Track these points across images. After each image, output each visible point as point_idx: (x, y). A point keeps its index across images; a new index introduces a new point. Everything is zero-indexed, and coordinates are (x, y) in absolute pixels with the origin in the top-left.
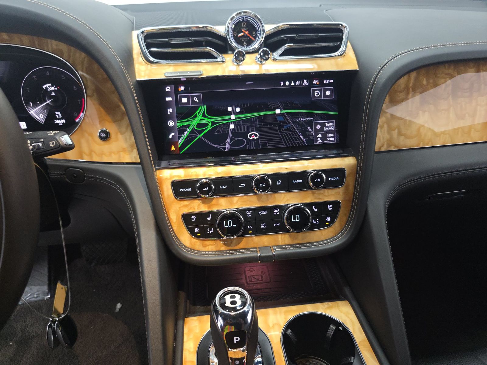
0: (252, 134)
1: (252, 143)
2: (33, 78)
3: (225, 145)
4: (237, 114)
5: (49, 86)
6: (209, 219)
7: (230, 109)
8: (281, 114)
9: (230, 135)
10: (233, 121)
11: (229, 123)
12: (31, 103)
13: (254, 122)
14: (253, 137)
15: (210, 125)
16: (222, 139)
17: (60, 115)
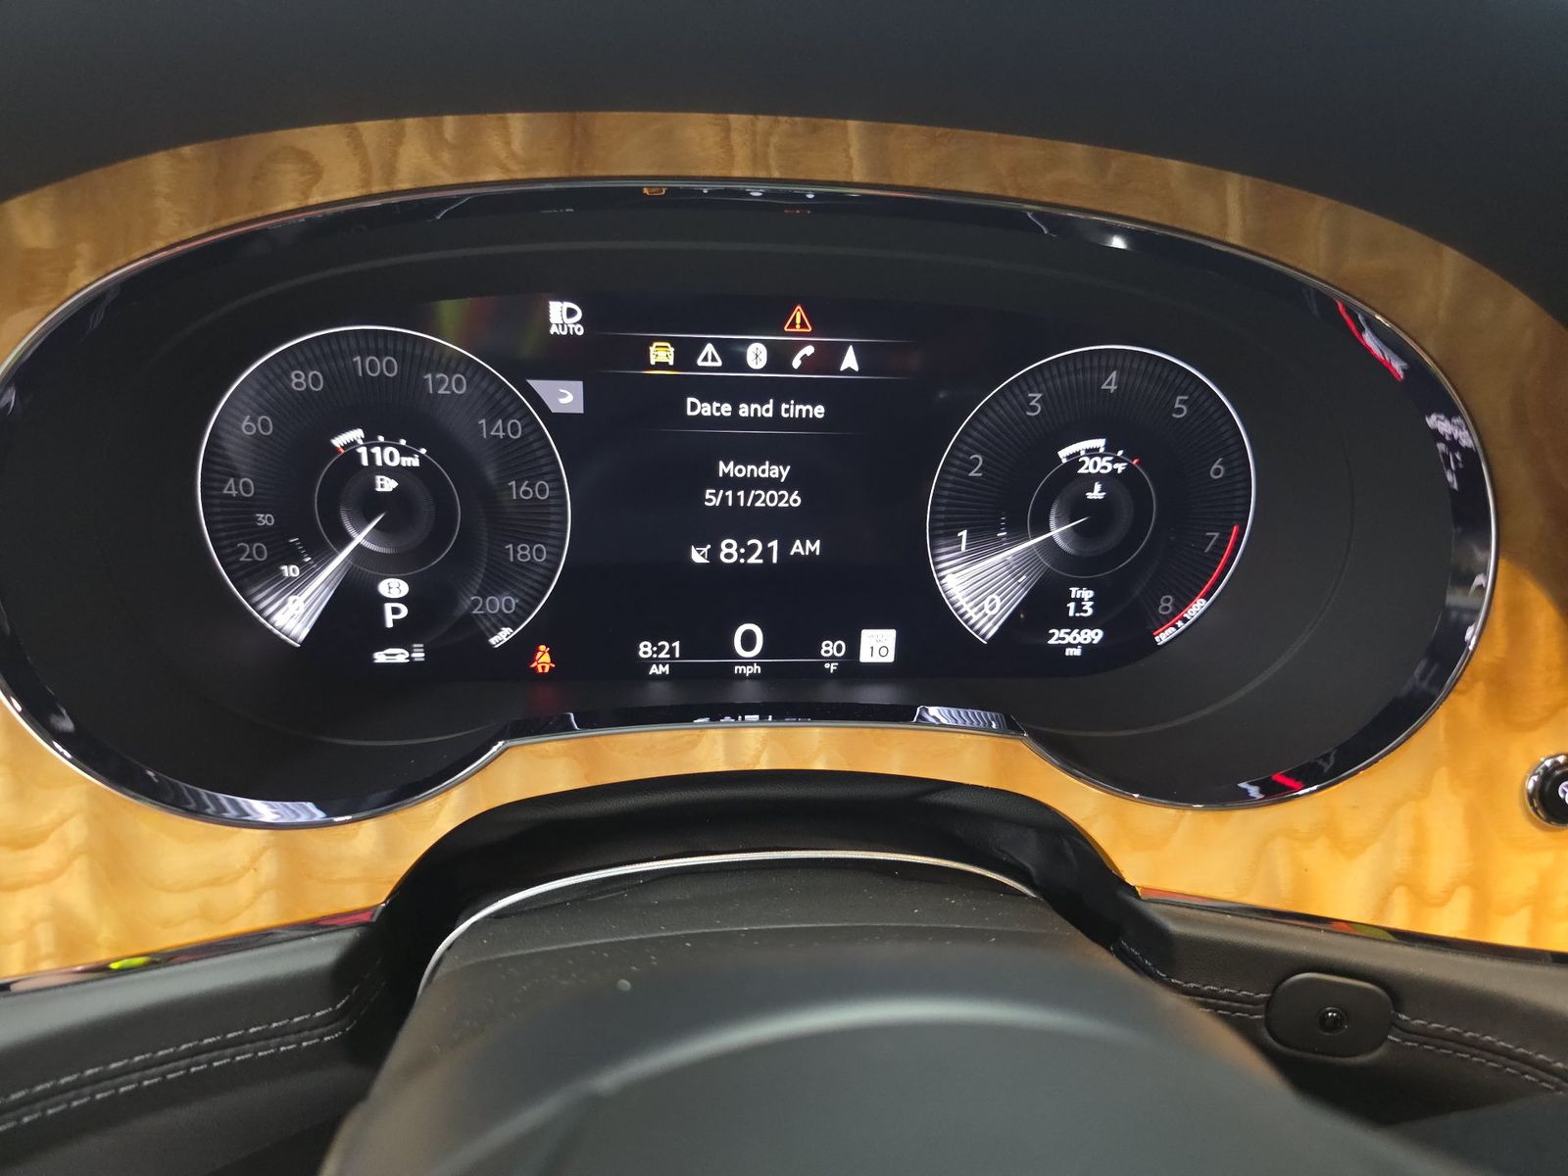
2: (1026, 405)
5: (1092, 453)
12: (964, 534)
17: (1088, 606)
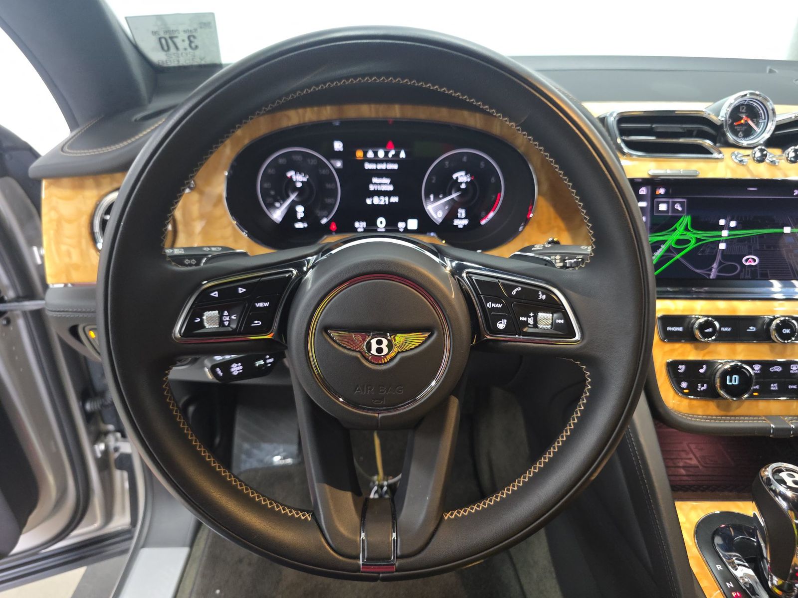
0: (748, 259)
1: (748, 271)
2: (445, 165)
3: (711, 270)
4: (731, 229)
5: (461, 176)
6: (702, 371)
7: (722, 222)
8: (792, 234)
9: (719, 257)
10: (725, 238)
11: (719, 242)
12: (432, 196)
13: (753, 241)
14: (750, 262)
15: (693, 241)
16: (706, 262)
17: (463, 214)
